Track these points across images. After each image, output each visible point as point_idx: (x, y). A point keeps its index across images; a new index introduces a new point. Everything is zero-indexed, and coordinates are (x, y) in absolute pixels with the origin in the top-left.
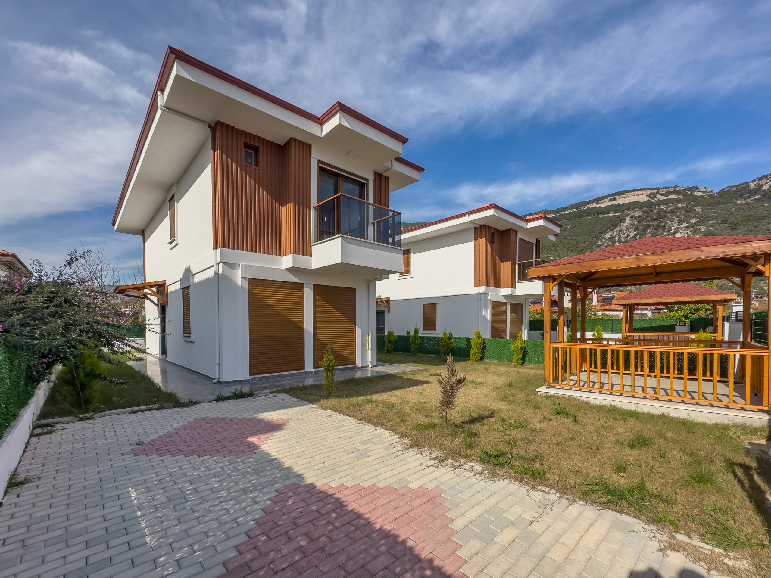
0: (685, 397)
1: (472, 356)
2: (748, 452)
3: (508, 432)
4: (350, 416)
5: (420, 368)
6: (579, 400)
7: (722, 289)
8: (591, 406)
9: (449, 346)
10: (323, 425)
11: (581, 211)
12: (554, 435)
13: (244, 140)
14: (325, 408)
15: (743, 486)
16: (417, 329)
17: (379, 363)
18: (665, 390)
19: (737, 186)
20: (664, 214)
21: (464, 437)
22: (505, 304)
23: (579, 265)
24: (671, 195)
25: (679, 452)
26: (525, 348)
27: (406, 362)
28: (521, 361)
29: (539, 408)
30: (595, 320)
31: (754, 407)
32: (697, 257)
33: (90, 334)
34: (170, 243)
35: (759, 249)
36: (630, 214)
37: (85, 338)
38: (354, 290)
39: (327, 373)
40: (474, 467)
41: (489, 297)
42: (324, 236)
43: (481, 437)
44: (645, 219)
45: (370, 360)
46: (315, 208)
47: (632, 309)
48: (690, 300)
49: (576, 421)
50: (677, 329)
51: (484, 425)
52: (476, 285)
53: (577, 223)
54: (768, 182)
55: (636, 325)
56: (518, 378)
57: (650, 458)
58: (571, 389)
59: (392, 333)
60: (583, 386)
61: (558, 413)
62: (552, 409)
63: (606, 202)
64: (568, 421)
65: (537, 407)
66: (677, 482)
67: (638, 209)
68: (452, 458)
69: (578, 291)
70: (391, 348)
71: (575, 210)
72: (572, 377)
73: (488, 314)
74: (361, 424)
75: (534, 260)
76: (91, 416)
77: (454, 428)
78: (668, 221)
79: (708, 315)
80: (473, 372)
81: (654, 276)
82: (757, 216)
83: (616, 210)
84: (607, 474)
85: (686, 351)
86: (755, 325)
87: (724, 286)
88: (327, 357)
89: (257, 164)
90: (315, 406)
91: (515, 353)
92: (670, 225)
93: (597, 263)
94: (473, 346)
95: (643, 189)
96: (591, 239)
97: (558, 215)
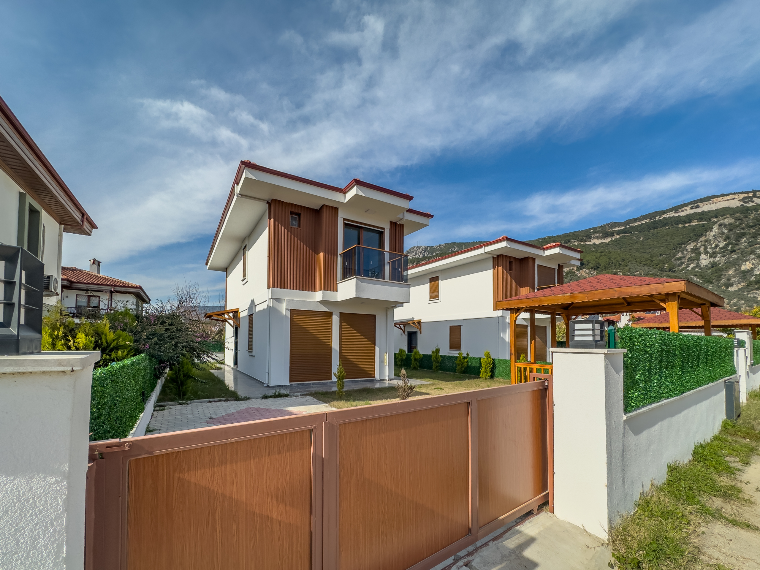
1: (482, 375)
5: (429, 383)
9: (464, 365)
11: (655, 221)
13: (290, 210)
14: (332, 406)
16: (438, 349)
17: (396, 377)
22: (526, 326)
33: (187, 349)
34: (243, 281)
36: (718, 221)
37: (184, 352)
38: (374, 316)
41: (507, 320)
42: (347, 276)
44: (739, 226)
45: (387, 374)
46: (340, 255)
52: (494, 309)
53: (651, 235)
59: (418, 352)
63: (686, 210)
67: (728, 216)
70: (417, 365)
71: (648, 221)
73: (507, 336)
76: (186, 402)
83: (700, 218)
89: (299, 226)
90: (326, 405)
94: (483, 365)
95: (735, 193)
96: (669, 251)
97: (627, 227)
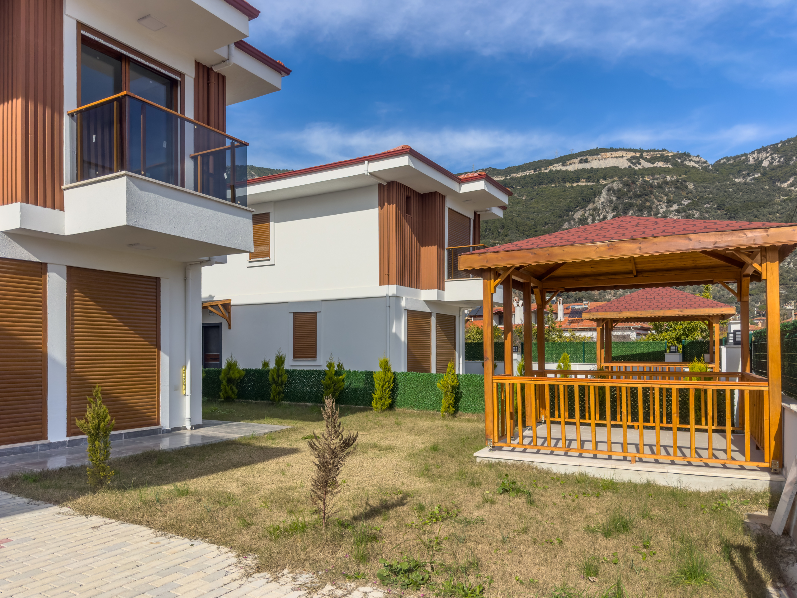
0: (675, 455)
1: (377, 403)
2: (747, 529)
3: (428, 528)
4: (140, 523)
5: (285, 427)
6: (536, 468)
7: (719, 299)
8: (553, 476)
9: (338, 386)
10: (81, 547)
11: (540, 174)
12: (499, 526)
14: (86, 511)
15: (740, 577)
16: (281, 357)
17: (207, 421)
18: (651, 446)
19: (735, 158)
20: (649, 190)
21: (355, 543)
22: (429, 315)
23: (531, 253)
24: (658, 161)
25: (668, 537)
26: (458, 388)
27: (259, 417)
28: (452, 410)
29: (478, 484)
30: (560, 343)
31: (754, 465)
32: (684, 248)
35: (754, 240)
36: (607, 184)
38: (157, 281)
39: (93, 442)
40: (370, 594)
41: (403, 304)
42: (92, 171)
43: (383, 540)
44: (626, 194)
45: (188, 415)
46: (72, 115)
47: (610, 327)
48: (681, 314)
49: (531, 502)
50: (668, 357)
51: (389, 518)
52: (381, 283)
53: (535, 193)
54: (768, 157)
55: (615, 352)
56: (447, 437)
57: (631, 550)
58: (524, 451)
59: (235, 364)
60: (543, 444)
61: (506, 491)
62: (497, 484)
63: (575, 163)
64: (519, 501)
65: (474, 484)
66: (664, 582)
67: (616, 179)
68: (333, 583)
69: (533, 297)
70: (233, 392)
71: (532, 172)
72: (527, 433)
73: (401, 331)
74: (162, 538)
75: (471, 245)
77: (337, 529)
78: (655, 201)
79: (704, 338)
80: (377, 430)
81: (635, 276)
82: (758, 201)
83: (589, 178)
84: (572, 581)
85: (675, 385)
86: (756, 351)
87: (723, 299)
88: (94, 411)
90: (65, 509)
91: (443, 395)
92: (657, 206)
93: (556, 250)
94: (377, 386)
95: (623, 150)
96: (555, 219)
97: (508, 178)
